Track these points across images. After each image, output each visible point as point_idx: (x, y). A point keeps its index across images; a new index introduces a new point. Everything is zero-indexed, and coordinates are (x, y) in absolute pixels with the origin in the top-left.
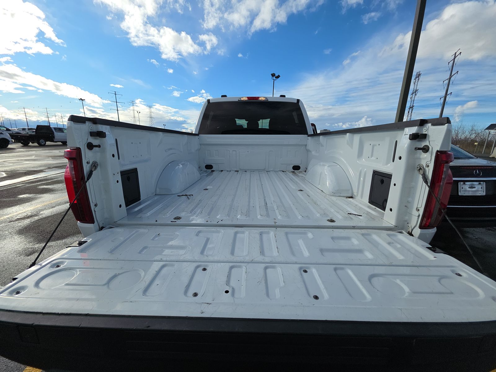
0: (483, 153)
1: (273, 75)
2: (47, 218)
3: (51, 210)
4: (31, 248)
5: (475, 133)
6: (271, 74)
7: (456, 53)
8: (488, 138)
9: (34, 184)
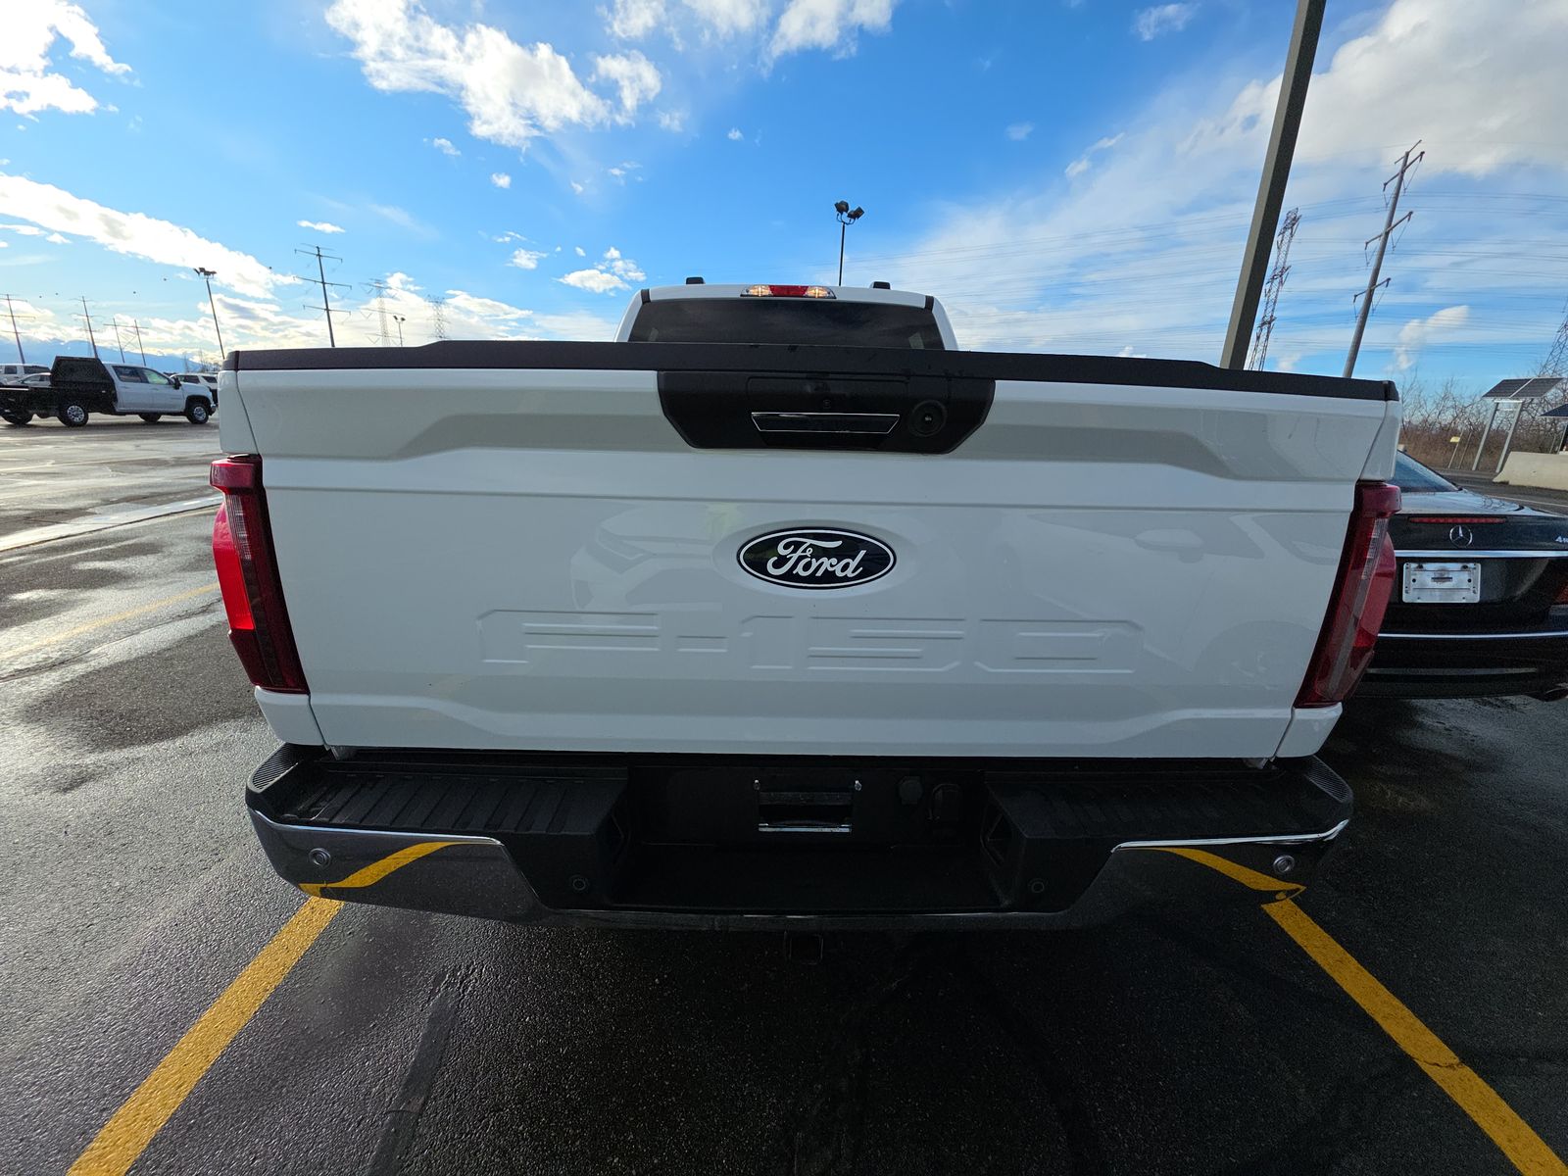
0: (1474, 468)
1: (841, 208)
2: (114, 668)
3: (127, 642)
4: (73, 767)
5: (1455, 407)
6: (836, 205)
7: (1407, 154)
8: (1492, 423)
9: (59, 557)
